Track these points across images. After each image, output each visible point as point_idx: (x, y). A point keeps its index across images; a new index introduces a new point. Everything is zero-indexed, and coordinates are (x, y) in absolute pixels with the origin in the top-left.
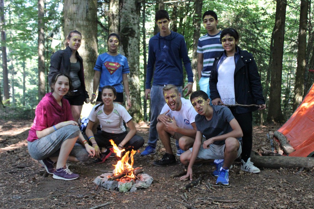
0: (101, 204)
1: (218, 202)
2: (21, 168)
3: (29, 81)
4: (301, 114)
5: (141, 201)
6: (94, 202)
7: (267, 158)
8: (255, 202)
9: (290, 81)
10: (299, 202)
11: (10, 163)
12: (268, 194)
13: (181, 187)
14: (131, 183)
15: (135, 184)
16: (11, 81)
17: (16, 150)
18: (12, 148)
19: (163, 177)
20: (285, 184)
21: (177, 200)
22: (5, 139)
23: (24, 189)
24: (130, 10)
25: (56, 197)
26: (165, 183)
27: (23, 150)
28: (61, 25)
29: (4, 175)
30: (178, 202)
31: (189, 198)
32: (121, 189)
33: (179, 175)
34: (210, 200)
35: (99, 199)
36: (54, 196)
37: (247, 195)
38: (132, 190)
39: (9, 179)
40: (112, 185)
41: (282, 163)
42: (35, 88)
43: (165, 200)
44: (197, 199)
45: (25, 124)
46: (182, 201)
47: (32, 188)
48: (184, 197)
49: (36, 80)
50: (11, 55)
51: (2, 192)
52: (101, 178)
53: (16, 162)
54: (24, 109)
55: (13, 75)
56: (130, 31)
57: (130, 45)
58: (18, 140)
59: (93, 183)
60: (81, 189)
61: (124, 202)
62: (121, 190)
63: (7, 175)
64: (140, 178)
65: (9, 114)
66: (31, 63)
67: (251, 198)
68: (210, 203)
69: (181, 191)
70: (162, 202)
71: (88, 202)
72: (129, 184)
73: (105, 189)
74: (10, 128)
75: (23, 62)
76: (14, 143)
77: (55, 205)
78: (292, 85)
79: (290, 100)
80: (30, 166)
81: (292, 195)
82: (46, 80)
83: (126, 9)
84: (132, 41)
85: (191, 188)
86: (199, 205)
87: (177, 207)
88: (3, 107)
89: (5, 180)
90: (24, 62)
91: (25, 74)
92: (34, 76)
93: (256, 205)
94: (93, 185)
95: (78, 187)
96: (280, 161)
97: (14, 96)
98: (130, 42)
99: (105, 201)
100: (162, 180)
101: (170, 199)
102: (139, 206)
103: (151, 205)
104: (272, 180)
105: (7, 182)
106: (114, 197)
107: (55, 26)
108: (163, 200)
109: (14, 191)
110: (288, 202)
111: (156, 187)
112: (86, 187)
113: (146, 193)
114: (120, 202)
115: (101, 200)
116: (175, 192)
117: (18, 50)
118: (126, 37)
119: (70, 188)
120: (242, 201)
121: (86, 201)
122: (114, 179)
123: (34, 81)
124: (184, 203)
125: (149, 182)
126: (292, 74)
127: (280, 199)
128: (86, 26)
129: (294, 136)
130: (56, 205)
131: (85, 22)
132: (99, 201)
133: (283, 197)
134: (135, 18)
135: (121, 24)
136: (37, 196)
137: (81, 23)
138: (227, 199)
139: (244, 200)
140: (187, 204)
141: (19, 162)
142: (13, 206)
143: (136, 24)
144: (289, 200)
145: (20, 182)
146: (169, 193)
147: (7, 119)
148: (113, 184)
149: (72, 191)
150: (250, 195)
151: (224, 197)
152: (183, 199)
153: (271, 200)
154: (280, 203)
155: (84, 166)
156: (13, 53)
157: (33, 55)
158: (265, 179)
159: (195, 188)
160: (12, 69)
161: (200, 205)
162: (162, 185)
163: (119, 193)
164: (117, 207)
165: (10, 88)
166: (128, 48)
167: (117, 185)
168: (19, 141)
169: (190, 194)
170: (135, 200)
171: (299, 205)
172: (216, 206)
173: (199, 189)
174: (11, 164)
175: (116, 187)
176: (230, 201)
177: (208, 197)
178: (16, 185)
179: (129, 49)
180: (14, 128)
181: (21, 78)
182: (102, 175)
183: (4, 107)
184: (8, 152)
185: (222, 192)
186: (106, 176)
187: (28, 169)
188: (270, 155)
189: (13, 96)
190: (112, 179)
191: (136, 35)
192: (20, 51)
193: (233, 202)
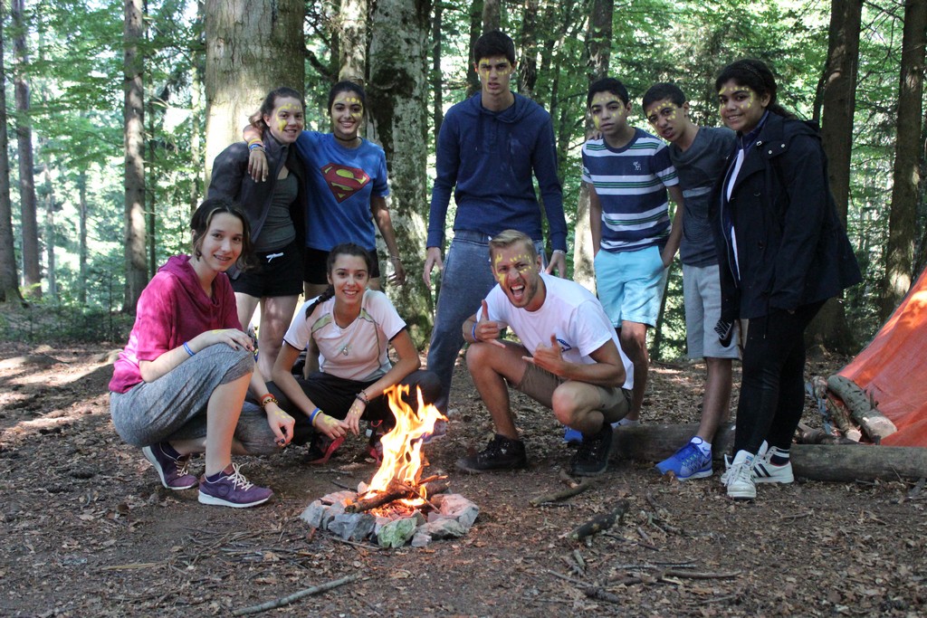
0: (327, 582)
1: (675, 578)
2: (83, 476)
3: (98, 230)
4: (909, 323)
5: (447, 572)
6: (306, 574)
7: (815, 452)
8: (789, 579)
9: (869, 231)
10: (921, 578)
11: (50, 464)
12: (825, 554)
13: (561, 534)
14: (414, 521)
15: (426, 525)
16: (45, 231)
17: (66, 426)
18: (55, 420)
19: (508, 503)
20: (873, 526)
21: (553, 572)
22: (33, 395)
23: (94, 537)
24: (398, 17)
25: (192, 560)
26: (514, 521)
27: (87, 425)
28: (193, 64)
29: (33, 497)
30: (558, 577)
31: (590, 565)
32: (385, 538)
33: (554, 499)
34: (651, 571)
35: (319, 567)
36: (185, 559)
37: (762, 558)
38: (417, 543)
39: (49, 508)
40: (358, 526)
41: (861, 465)
42: (115, 250)
43: (519, 570)
44: (613, 568)
45: (88, 354)
46: (570, 573)
47: (119, 534)
48: (574, 562)
49: (117, 226)
50: (46, 152)
51: (31, 547)
52: (325, 507)
53: (69, 461)
54: (85, 311)
55: (50, 211)
56: (399, 80)
57: (398, 120)
58: (70, 398)
59: (299, 520)
60: (266, 537)
61: (395, 576)
62: (384, 541)
63: (43, 497)
64: (438, 506)
65: (40, 326)
66: (104, 176)
67: (774, 566)
68: (654, 580)
69: (564, 546)
70: (508, 577)
71: (287, 576)
72: (409, 524)
73: (335, 538)
74: (45, 363)
75: (78, 173)
76: (59, 408)
77: (188, 584)
78: (877, 242)
79: (868, 288)
80: (109, 472)
81: (897, 557)
82: (149, 227)
83: (387, 15)
84: (403, 108)
85: (594, 537)
86: (620, 586)
87: (554, 591)
88: (21, 306)
89: (37, 511)
90: (82, 173)
91: (85, 210)
92: (112, 215)
93: (791, 587)
94: (301, 525)
95: (255, 533)
96: (856, 461)
97: (54, 273)
98: (398, 111)
99: (339, 574)
100: (503, 512)
101: (533, 567)
102: (441, 588)
103: (476, 585)
104: (833, 514)
105: (43, 517)
106: (366, 561)
107: (174, 68)
108: (510, 570)
109: (64, 542)
110: (888, 579)
111: (489, 534)
112: (280, 533)
113: (460, 551)
114: (383, 577)
115: (326, 569)
116: (545, 547)
117: (63, 138)
118: (386, 95)
119: (231, 535)
120: (748, 576)
121: (281, 571)
122: (361, 510)
123: (111, 229)
124: (575, 580)
125: (466, 520)
126: (875, 211)
127: (862, 571)
128: (272, 62)
129: (887, 391)
130: (193, 582)
131: (266, 50)
132: (320, 572)
133: (871, 564)
134: (414, 40)
135: (372, 59)
136: (135, 557)
137: (256, 50)
138: (703, 566)
139: (755, 573)
140: (584, 583)
141: (76, 459)
142: (64, 584)
143: (416, 57)
144: (890, 572)
145: (84, 517)
146: (528, 550)
147: (35, 338)
148: (360, 523)
149: (237, 543)
150: (770, 558)
151: (694, 562)
152: (572, 569)
153: (834, 573)
154: (861, 581)
155: (269, 471)
156: (50, 146)
157: (108, 152)
158: (812, 511)
159: (605, 535)
160: (49, 196)
161: (623, 585)
162: (506, 526)
163: (378, 551)
164: (376, 590)
165: (42, 250)
166: (393, 128)
167: (372, 527)
168: (72, 402)
169: (592, 552)
170: (428, 572)
171: (922, 586)
172: (673, 587)
173: (618, 539)
174: (52, 465)
175: (371, 534)
176: (711, 574)
177: (647, 563)
178: (72, 524)
179: (395, 134)
180: (59, 364)
181: (72, 220)
182: (327, 498)
183: (26, 306)
184: (43, 431)
185: (686, 548)
186: (340, 500)
187: (105, 479)
188: (824, 441)
189: (50, 275)
190: (357, 510)
191: (417, 92)
192: (73, 141)
193: (723, 578)
